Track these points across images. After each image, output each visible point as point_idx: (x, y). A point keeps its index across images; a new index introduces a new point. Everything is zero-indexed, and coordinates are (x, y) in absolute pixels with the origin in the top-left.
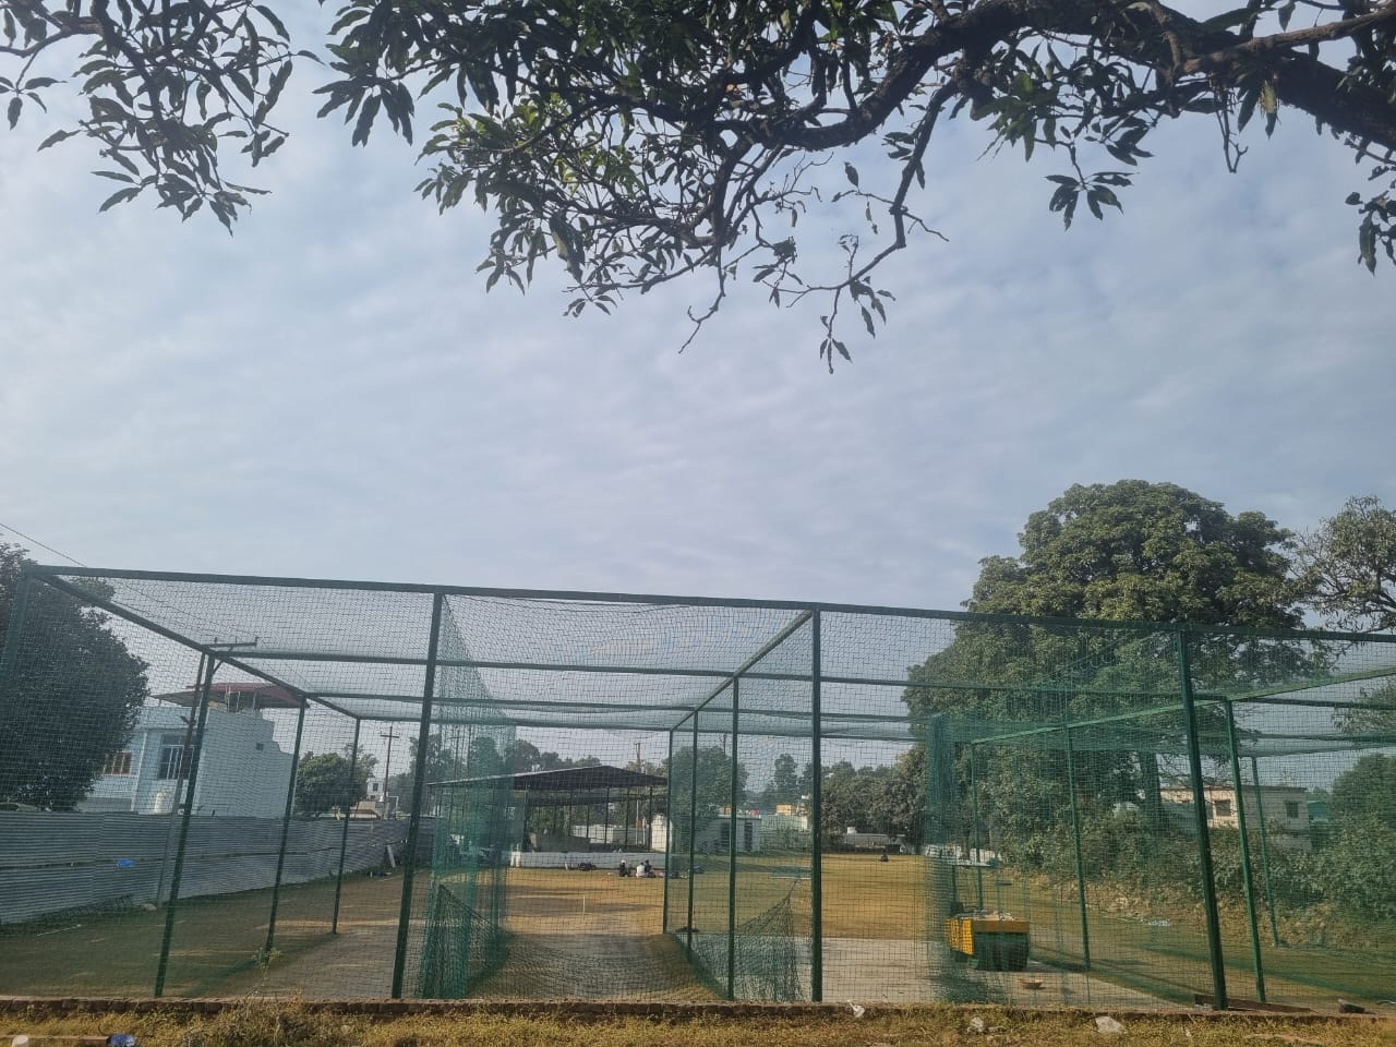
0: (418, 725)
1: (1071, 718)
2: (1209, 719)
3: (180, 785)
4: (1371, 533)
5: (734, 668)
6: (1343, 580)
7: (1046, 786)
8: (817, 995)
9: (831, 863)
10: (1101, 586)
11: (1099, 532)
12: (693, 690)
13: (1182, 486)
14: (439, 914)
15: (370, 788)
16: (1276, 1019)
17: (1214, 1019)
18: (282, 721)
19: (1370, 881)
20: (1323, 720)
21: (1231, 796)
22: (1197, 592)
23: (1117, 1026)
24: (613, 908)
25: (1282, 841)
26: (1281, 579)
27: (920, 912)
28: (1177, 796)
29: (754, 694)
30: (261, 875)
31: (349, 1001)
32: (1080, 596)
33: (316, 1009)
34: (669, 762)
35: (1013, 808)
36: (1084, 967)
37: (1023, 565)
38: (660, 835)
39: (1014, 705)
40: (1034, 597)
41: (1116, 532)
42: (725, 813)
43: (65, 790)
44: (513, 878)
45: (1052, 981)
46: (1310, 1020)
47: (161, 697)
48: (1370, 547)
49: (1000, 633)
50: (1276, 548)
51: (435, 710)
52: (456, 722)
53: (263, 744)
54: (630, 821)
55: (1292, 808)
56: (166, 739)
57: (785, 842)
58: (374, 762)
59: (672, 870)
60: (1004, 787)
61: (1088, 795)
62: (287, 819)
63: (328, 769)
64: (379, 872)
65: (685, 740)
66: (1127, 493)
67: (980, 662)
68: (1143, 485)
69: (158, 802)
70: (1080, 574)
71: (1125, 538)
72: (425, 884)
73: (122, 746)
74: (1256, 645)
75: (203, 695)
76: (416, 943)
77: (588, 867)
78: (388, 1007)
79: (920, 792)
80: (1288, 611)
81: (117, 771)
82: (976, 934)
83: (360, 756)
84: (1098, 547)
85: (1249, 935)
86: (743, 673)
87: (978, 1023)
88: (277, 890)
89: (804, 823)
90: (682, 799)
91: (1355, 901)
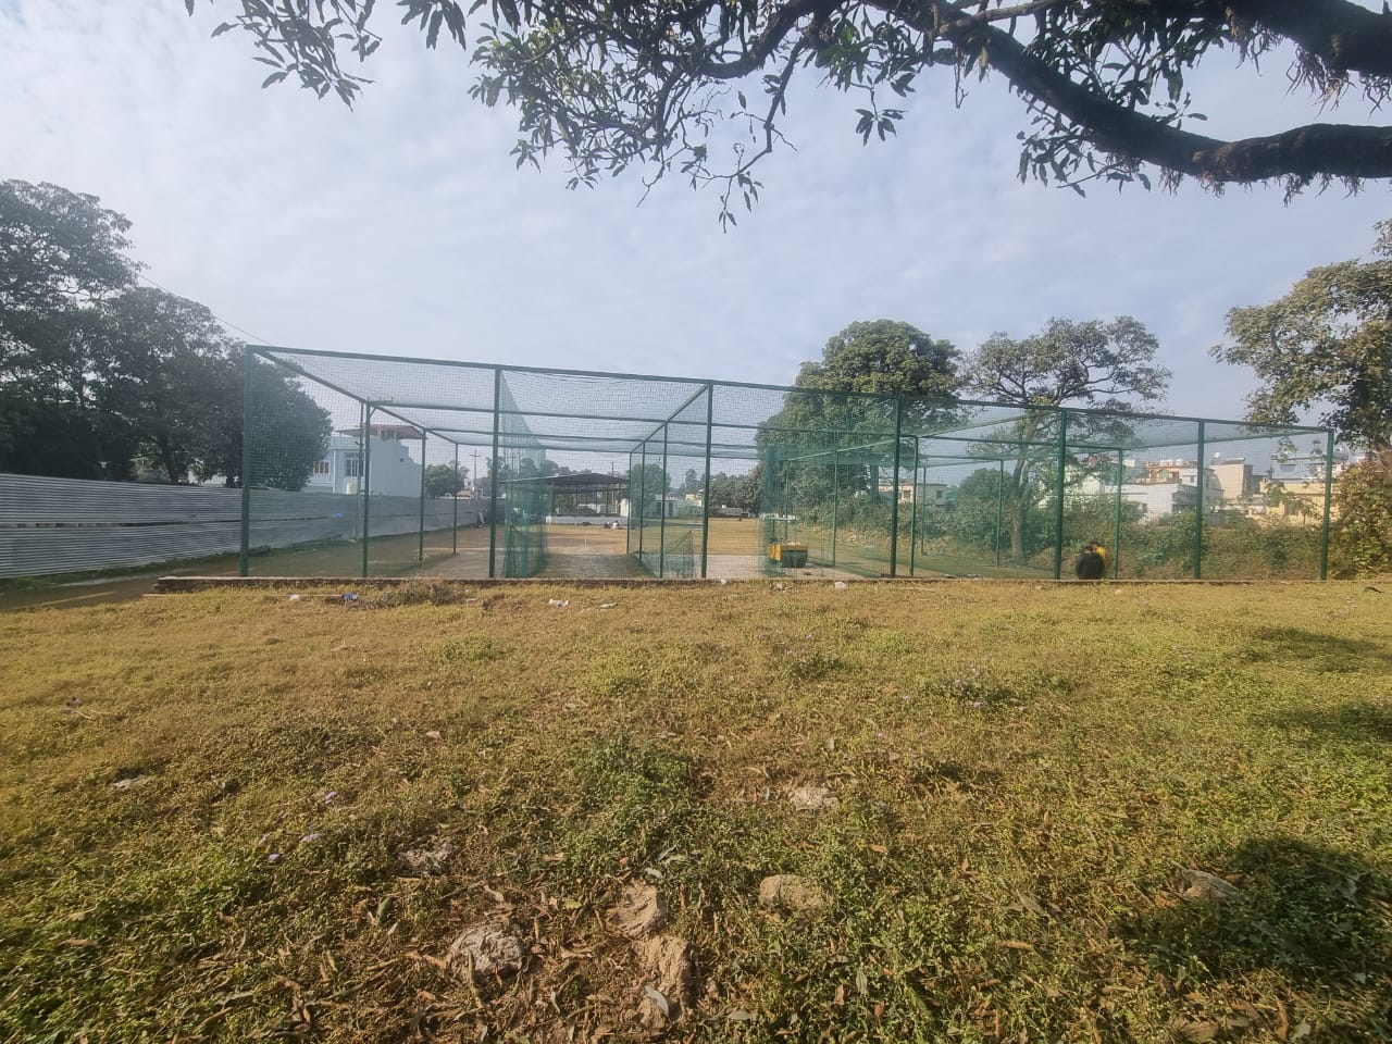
0: (491, 449)
1: (839, 448)
2: (908, 449)
3: (359, 479)
4: (1001, 352)
5: (665, 418)
6: (983, 377)
7: (823, 483)
8: (704, 575)
9: (712, 522)
10: (862, 379)
11: (864, 349)
12: (644, 430)
13: (910, 324)
14: (510, 543)
15: (466, 484)
16: (917, 582)
17: (888, 582)
18: (413, 447)
19: (970, 526)
20: (960, 448)
21: (911, 488)
22: (910, 384)
23: (844, 585)
24: (600, 543)
25: (932, 508)
26: (953, 376)
27: (755, 542)
28: (886, 489)
29: (676, 432)
30: (412, 526)
31: (468, 579)
32: (850, 384)
33: (451, 582)
34: (630, 471)
35: (806, 494)
36: (832, 565)
37: (823, 367)
38: (625, 508)
39: (812, 440)
40: (826, 382)
41: (873, 349)
42: (659, 498)
43: (294, 480)
44: (549, 529)
45: (818, 571)
46: (931, 582)
47: (341, 432)
48: (999, 359)
49: (808, 404)
50: (952, 360)
51: (500, 438)
52: (513, 447)
53: (403, 457)
54: (609, 501)
55: (939, 494)
56: (347, 455)
57: (690, 512)
58: (467, 471)
59: (631, 525)
60: (804, 483)
61: (844, 487)
62: (422, 498)
63: (441, 474)
64: (477, 525)
65: (638, 459)
66: (881, 327)
67: (796, 419)
68: (890, 322)
69: (349, 487)
70: (853, 372)
71: (877, 353)
72: (501, 532)
73: (323, 458)
74: (934, 411)
75: (366, 431)
76: (500, 558)
77: (587, 524)
78: (488, 582)
79: (760, 488)
80: (953, 394)
81: (321, 472)
82: (782, 552)
83: (459, 467)
84: (863, 357)
85: (910, 551)
86: (669, 421)
87: (780, 586)
88: (422, 533)
89: (700, 503)
90: (636, 491)
91: (961, 535)
